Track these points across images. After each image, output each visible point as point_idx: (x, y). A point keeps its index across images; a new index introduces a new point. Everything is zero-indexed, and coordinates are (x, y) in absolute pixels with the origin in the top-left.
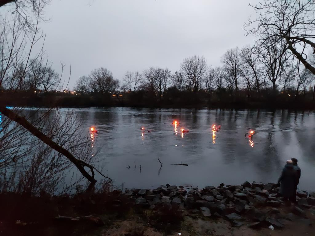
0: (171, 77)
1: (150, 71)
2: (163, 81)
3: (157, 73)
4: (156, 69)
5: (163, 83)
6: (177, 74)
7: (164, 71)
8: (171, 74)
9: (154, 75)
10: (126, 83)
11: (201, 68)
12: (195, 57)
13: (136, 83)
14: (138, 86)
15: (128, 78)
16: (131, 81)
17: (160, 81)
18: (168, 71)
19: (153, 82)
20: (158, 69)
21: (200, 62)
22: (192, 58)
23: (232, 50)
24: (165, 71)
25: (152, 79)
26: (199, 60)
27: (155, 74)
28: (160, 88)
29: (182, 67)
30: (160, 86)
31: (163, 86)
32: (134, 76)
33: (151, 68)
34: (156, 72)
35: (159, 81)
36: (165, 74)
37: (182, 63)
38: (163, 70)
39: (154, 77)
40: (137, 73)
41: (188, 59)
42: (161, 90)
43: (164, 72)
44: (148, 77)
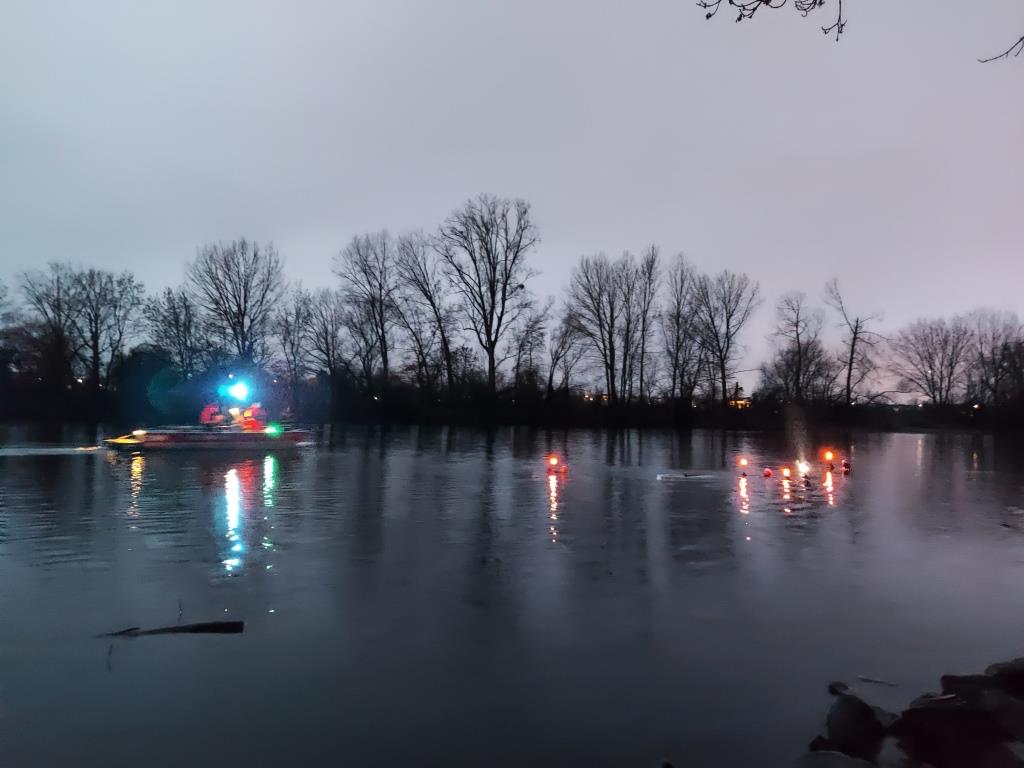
0: (142, 307)
1: (50, 275)
2: (111, 321)
3: (84, 288)
4: (76, 271)
5: (109, 327)
6: (170, 300)
7: (115, 279)
8: (144, 297)
9: (66, 293)
11: (267, 286)
12: (243, 245)
17: (95, 320)
19: (63, 319)
20: (87, 272)
21: (261, 263)
22: (231, 247)
23: (370, 238)
24: (120, 283)
26: (255, 255)
28: (95, 347)
29: (192, 276)
33: (56, 267)
34: (78, 280)
35: (91, 320)
37: (193, 259)
38: (110, 278)
41: (215, 248)
42: (96, 353)
44: (39, 301)
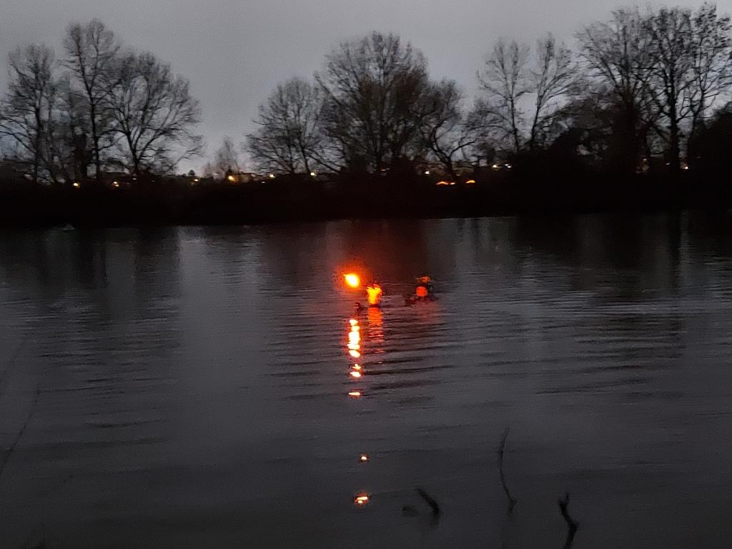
10: (494, 101)
13: (541, 97)
14: (551, 111)
15: (501, 76)
16: (519, 87)
18: (712, 16)
25: (625, 68)
27: (641, 44)
30: (672, 100)
31: (687, 103)
32: (532, 63)
36: (696, 39)
39: (636, 59)
40: (550, 46)
43: (693, 23)
